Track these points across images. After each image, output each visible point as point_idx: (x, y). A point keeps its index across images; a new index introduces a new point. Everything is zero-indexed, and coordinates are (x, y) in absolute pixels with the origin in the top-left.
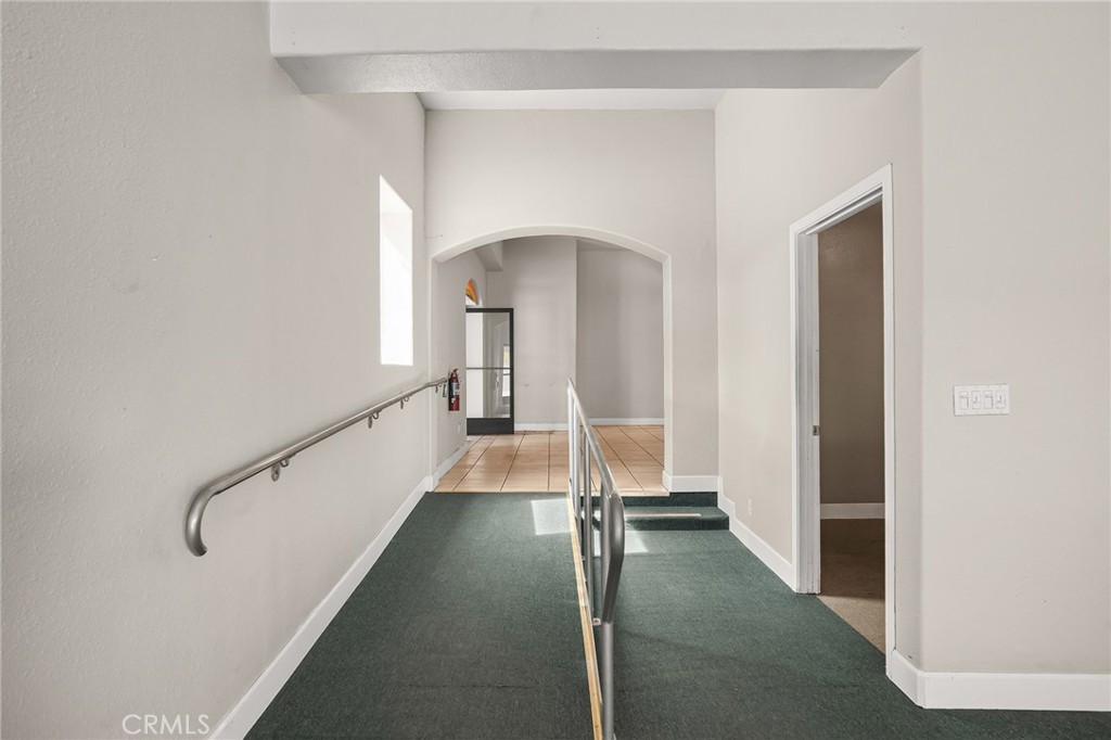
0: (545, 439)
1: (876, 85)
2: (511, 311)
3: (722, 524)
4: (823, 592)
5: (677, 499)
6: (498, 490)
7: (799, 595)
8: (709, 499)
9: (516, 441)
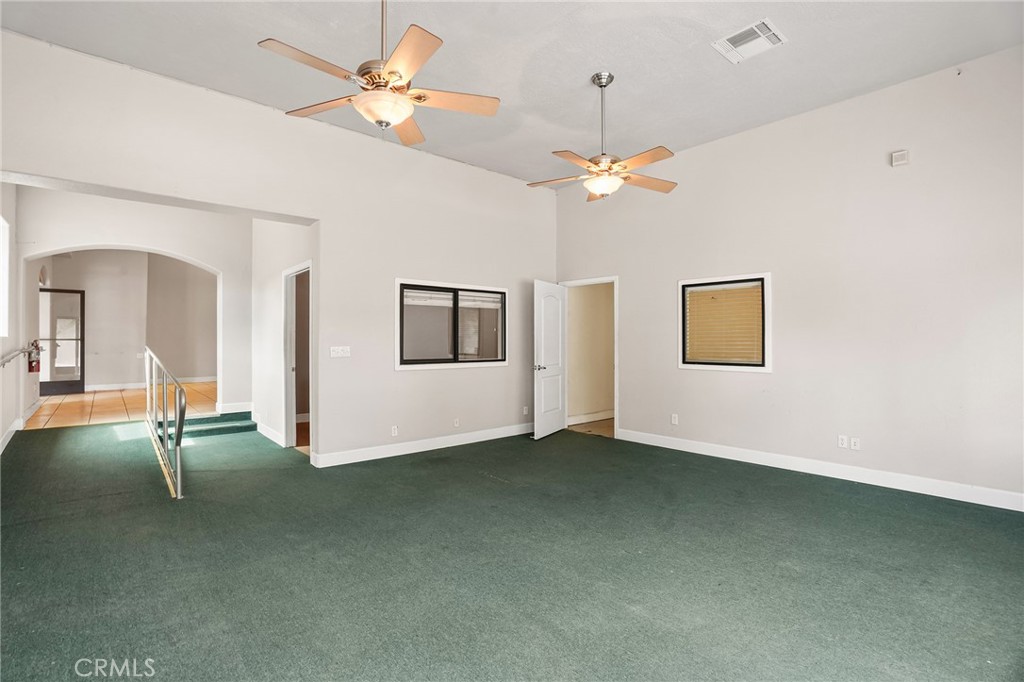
0: (119, 394)
1: (309, 225)
2: (82, 293)
3: (253, 428)
4: (297, 445)
5: (225, 417)
6: (86, 423)
7: (286, 448)
8: (247, 416)
9: (87, 398)
